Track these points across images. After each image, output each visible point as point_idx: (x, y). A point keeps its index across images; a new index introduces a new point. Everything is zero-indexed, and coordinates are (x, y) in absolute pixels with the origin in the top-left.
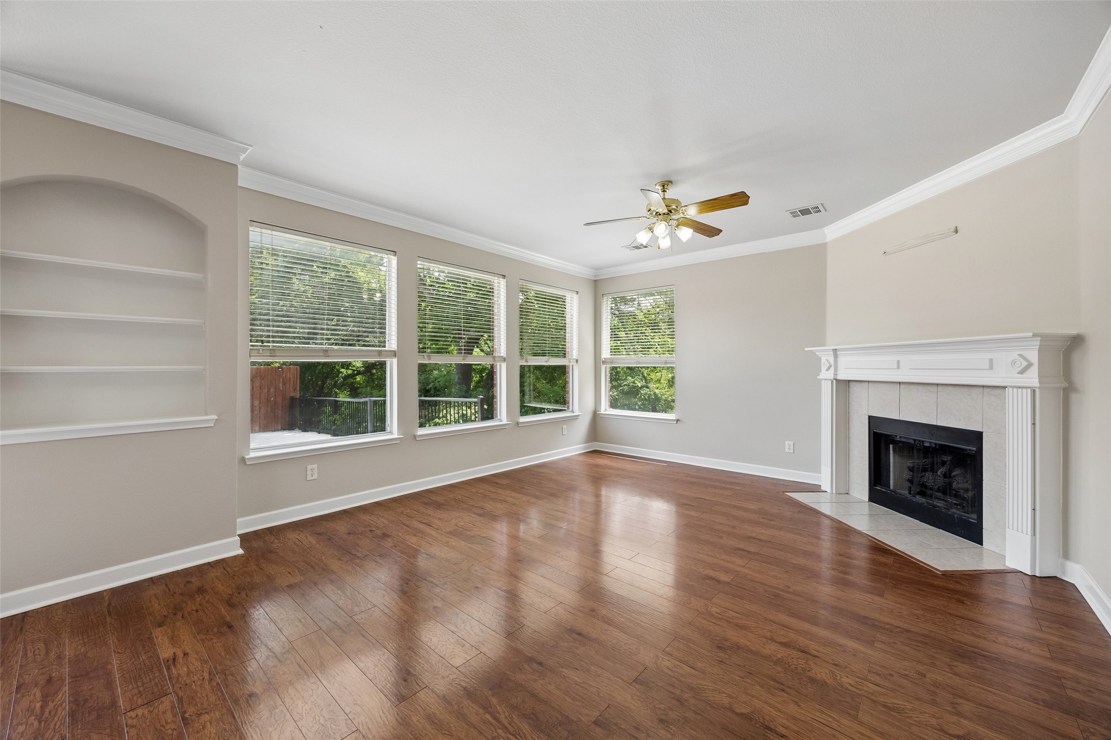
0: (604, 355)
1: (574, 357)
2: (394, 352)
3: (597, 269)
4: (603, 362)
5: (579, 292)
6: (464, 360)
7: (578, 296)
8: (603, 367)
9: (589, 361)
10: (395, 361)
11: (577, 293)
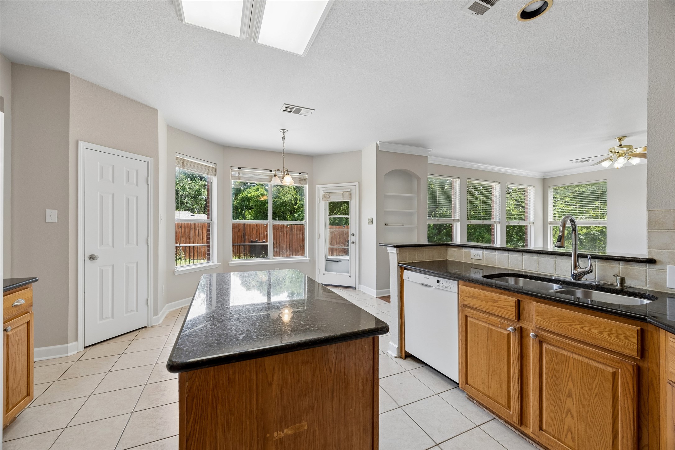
0: (550, 219)
1: (531, 221)
2: (459, 220)
3: (545, 173)
4: (549, 224)
5: (535, 187)
6: (483, 223)
7: (534, 188)
8: (549, 226)
9: (540, 223)
10: (458, 224)
11: (534, 186)
